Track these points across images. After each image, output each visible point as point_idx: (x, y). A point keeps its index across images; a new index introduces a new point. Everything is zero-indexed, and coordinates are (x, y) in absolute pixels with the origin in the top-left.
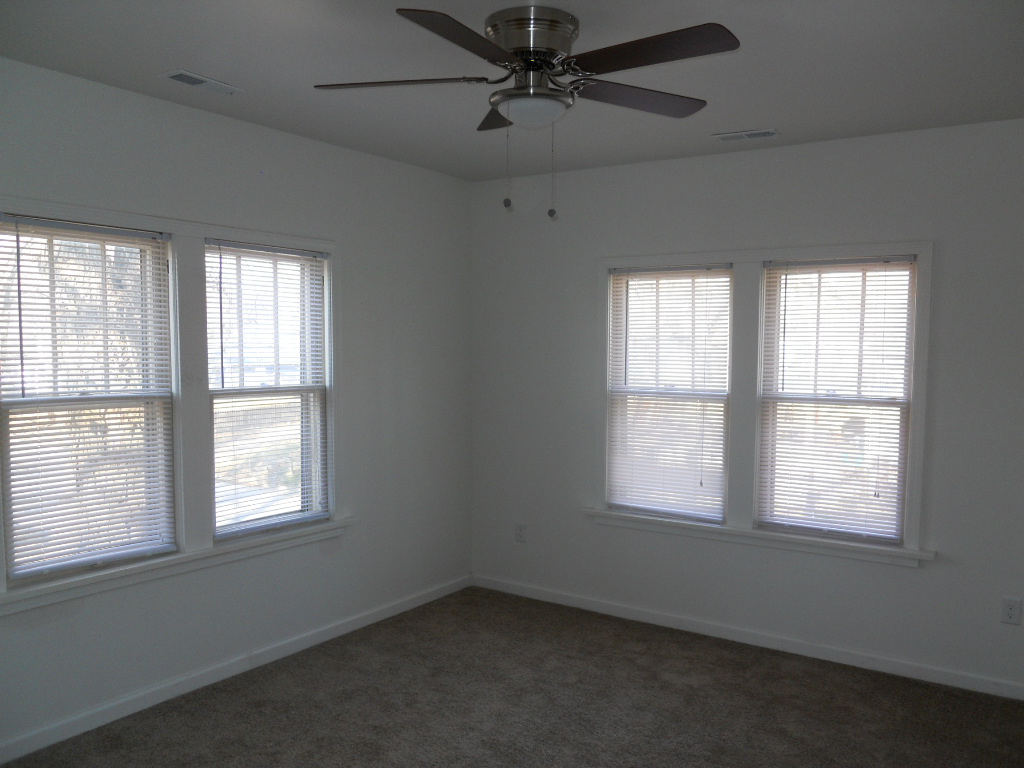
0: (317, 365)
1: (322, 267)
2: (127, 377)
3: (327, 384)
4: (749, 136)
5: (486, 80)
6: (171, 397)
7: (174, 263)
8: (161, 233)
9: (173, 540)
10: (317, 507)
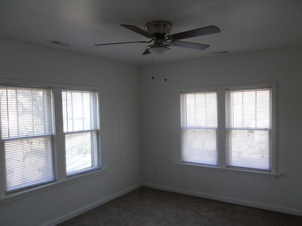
0: (95, 123)
1: (96, 94)
2: (38, 127)
3: (98, 129)
4: (220, 53)
5: (146, 42)
6: (53, 135)
7: (53, 95)
8: (49, 87)
9: (54, 178)
10: (96, 165)
